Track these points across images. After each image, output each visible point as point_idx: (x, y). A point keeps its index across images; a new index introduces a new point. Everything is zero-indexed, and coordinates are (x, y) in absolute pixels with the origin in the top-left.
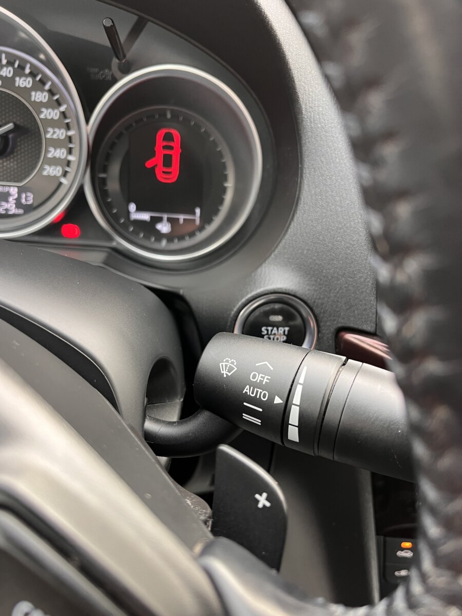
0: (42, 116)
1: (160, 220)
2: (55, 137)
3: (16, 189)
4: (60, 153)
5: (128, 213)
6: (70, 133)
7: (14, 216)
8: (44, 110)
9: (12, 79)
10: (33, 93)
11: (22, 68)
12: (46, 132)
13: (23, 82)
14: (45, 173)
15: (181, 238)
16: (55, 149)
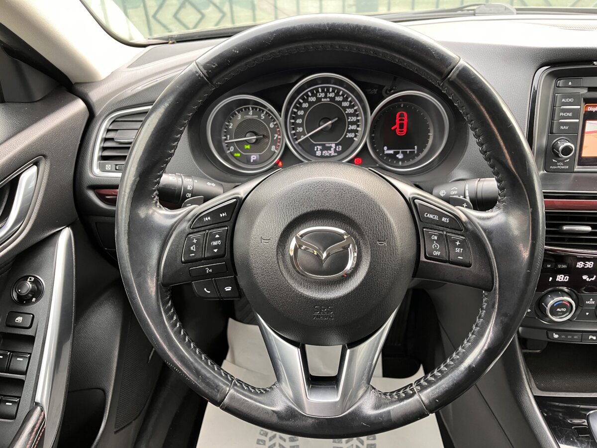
0: (347, 112)
1: (398, 153)
2: (352, 120)
3: (334, 145)
4: (354, 127)
5: (384, 151)
6: (358, 118)
7: (334, 156)
8: (347, 109)
9: (334, 98)
10: (343, 103)
11: (338, 92)
12: (348, 119)
13: (338, 99)
14: (347, 136)
15: (408, 160)
16: (352, 126)
